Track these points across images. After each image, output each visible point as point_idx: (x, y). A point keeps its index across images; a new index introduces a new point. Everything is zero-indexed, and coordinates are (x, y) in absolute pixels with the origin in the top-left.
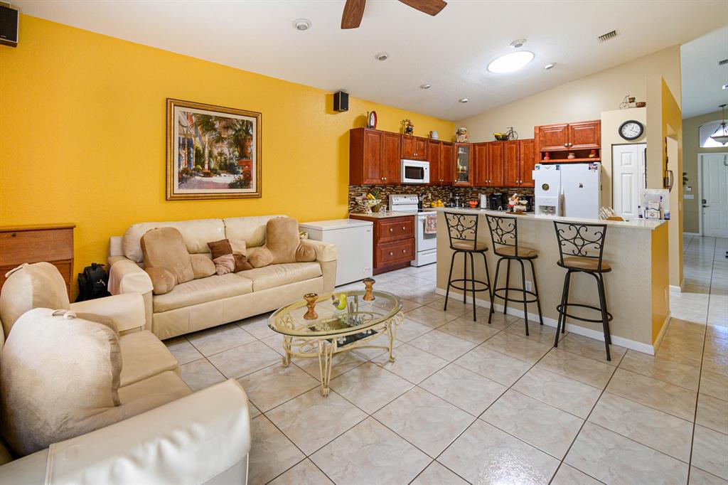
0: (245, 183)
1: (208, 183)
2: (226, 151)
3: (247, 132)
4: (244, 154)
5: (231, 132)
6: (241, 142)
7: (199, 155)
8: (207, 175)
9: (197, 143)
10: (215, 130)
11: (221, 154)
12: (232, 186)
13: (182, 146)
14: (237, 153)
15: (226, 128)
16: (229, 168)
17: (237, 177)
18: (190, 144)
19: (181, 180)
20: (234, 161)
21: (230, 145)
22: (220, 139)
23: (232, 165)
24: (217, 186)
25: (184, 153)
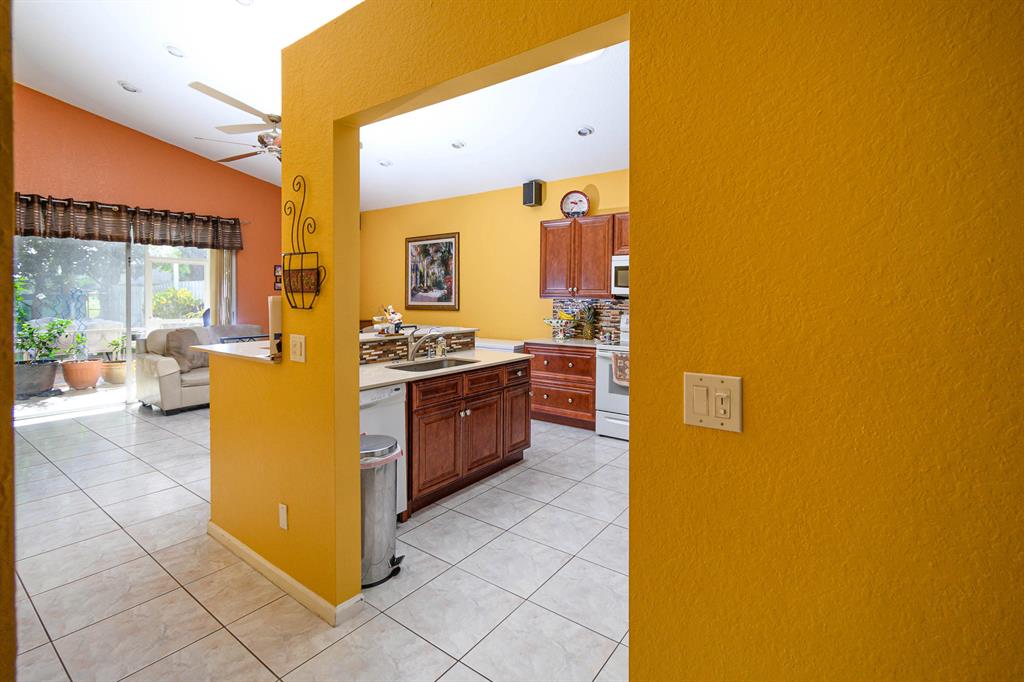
0: (447, 297)
1: (426, 297)
2: (436, 271)
3: (449, 252)
4: (447, 273)
5: (440, 254)
6: (445, 263)
7: (422, 276)
8: (426, 291)
9: (421, 268)
10: (429, 255)
11: (433, 274)
12: (439, 300)
13: (413, 270)
14: (443, 272)
15: (436, 252)
16: (438, 285)
17: (442, 292)
18: (417, 269)
19: (413, 295)
20: (442, 279)
21: (439, 266)
22: (433, 262)
23: (440, 282)
24: (430, 299)
25: (414, 275)
